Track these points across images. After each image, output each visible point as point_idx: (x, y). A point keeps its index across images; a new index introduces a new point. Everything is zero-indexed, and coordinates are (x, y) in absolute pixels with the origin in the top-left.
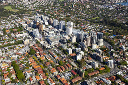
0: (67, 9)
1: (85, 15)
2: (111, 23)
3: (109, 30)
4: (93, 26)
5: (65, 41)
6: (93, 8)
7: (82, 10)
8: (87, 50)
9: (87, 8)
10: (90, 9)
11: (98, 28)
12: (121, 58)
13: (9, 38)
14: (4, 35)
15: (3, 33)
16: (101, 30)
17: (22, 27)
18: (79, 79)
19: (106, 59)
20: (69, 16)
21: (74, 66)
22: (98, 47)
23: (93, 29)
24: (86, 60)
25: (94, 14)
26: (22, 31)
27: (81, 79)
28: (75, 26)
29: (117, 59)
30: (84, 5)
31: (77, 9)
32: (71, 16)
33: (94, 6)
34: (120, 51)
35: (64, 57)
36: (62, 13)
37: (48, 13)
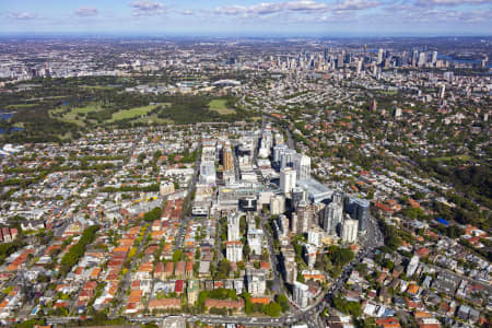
1: (421, 143)
2: (487, 182)
3: (449, 201)
4: (401, 181)
5: (250, 206)
6: (475, 125)
7: (420, 127)
8: (285, 243)
9: (448, 122)
10: (457, 125)
11: (412, 189)
12: (364, 291)
13: (151, 174)
14: (147, 166)
15: (150, 162)
16: (413, 197)
17: (201, 152)
18: (171, 306)
19: (312, 279)
20: (359, 141)
21: (201, 270)
22: (332, 243)
23: (390, 190)
24: (249, 266)
25: (457, 146)
26: (189, 162)
27: (178, 307)
28: (340, 173)
29: (353, 290)
30: (444, 112)
31: (404, 124)
32: (367, 141)
33: (486, 119)
34: (391, 271)
35: (208, 244)
36: (344, 129)
37: (299, 127)
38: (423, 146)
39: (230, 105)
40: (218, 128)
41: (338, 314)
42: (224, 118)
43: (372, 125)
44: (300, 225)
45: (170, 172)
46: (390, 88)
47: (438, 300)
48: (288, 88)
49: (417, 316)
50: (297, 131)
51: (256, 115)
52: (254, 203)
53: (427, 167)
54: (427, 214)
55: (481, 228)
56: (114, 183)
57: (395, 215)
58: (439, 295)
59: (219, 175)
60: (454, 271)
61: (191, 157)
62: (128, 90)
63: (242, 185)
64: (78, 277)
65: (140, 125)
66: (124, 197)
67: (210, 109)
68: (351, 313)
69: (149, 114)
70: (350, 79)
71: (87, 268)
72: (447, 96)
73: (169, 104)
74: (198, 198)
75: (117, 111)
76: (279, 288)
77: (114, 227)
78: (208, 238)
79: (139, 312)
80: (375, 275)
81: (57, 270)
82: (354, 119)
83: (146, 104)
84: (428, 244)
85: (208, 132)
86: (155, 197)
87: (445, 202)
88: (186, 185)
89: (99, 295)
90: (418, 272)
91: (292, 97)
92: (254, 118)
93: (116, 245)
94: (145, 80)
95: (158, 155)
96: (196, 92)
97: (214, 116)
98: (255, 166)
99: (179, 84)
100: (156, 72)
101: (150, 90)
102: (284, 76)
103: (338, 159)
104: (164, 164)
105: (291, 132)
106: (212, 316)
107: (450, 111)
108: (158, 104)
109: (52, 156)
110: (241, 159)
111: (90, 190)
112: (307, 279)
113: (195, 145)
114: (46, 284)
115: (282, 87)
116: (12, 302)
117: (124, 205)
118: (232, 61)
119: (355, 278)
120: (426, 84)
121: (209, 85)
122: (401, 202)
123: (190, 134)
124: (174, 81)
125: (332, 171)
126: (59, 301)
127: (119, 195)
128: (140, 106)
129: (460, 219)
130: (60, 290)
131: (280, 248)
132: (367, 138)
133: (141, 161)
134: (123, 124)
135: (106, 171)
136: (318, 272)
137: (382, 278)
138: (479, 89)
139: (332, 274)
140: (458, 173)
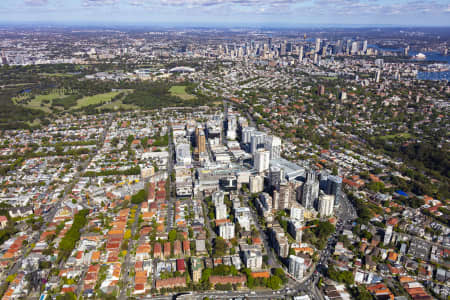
0: (321, 103)
1: (367, 123)
2: (430, 157)
3: (403, 175)
4: (358, 158)
5: (231, 185)
6: (410, 106)
7: (364, 108)
8: (270, 219)
9: (387, 104)
10: (395, 107)
11: (369, 165)
12: (351, 260)
13: (127, 157)
14: (122, 150)
15: (124, 146)
16: (371, 172)
17: (172, 136)
18: (178, 285)
19: (302, 252)
20: (313, 122)
21: (198, 249)
22: (312, 217)
23: (350, 166)
24: (242, 242)
25: (398, 125)
26: (162, 145)
27: (184, 285)
28: (303, 152)
29: (340, 260)
30: (383, 95)
31: (350, 106)
32: (320, 123)
33: (418, 100)
34: (370, 241)
35: (198, 224)
36: (298, 111)
37: (258, 110)
38: (369, 126)
39: (190, 91)
40: (184, 112)
41: (333, 283)
42: (187, 103)
43: (322, 108)
44: (281, 202)
45: (146, 155)
46: (330, 74)
47: (416, 265)
48: (240, 74)
49: (402, 281)
50: (257, 114)
51: (216, 99)
52: (235, 182)
53: (376, 145)
54: (387, 187)
55: (436, 198)
56: (92, 167)
57: (360, 189)
58: (416, 260)
59: (195, 157)
60: (423, 238)
61: (164, 141)
62: (89, 77)
63: (219, 166)
64: (79, 262)
65: (107, 110)
66: (107, 181)
67: (173, 95)
68: (344, 281)
69: (113, 100)
70: (294, 66)
71: (86, 252)
72: (382, 81)
73: (131, 91)
74: (179, 180)
75: (81, 97)
76: (273, 262)
77: (104, 211)
78: (197, 218)
79: (147, 292)
80: (357, 245)
81: (56, 255)
82: (306, 103)
83: (109, 91)
84: (395, 215)
85: (175, 116)
86: (137, 179)
87: (400, 176)
88: (164, 168)
89: (104, 277)
90: (393, 240)
91: (246, 82)
92: (215, 103)
93: (110, 228)
94: (104, 68)
95: (130, 139)
96: (155, 79)
97: (177, 101)
98: (226, 148)
99: (137, 71)
100: (112, 60)
101: (110, 77)
102: (234, 63)
103: (298, 139)
104: (138, 147)
105: (251, 115)
106: (219, 292)
107: (387, 94)
108: (120, 91)
109: (25, 142)
110: (212, 141)
111: (71, 175)
112: (297, 251)
113: (165, 129)
114: (48, 270)
115: (235, 74)
116: (17, 290)
117: (108, 189)
118: (183, 50)
119: (340, 249)
120: (361, 70)
121: (166, 72)
122: (362, 177)
123: (158, 118)
124: (131, 68)
125: (295, 150)
126: (65, 286)
127: (101, 179)
128: (103, 93)
129: (417, 191)
130: (64, 275)
131: (266, 224)
132: (319, 119)
133: (115, 145)
134: (90, 110)
135: (82, 156)
136: (306, 245)
137: (364, 248)
138: (406, 74)
139: (318, 246)
140: (403, 150)
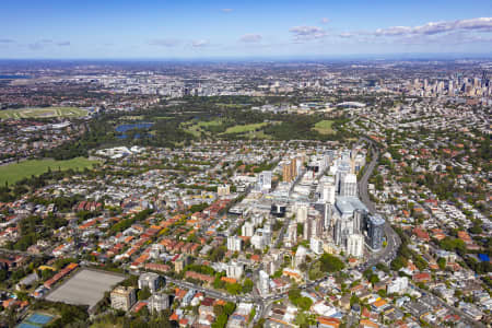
4: (470, 214)
5: (279, 211)
11: (476, 223)
12: (331, 295)
13: (223, 178)
14: (225, 172)
15: (230, 169)
16: (469, 230)
17: (276, 164)
19: (289, 276)
20: (458, 171)
21: (202, 251)
22: (334, 253)
23: (448, 220)
24: (242, 255)
26: (260, 171)
28: (404, 198)
32: (468, 172)
34: (373, 286)
35: (223, 235)
36: (446, 157)
37: (393, 150)
39: (335, 126)
40: (307, 145)
41: (289, 305)
44: (310, 233)
45: (239, 178)
47: (399, 318)
48: (414, 112)
49: (363, 323)
50: (387, 155)
51: (355, 136)
52: (283, 209)
54: (470, 248)
56: (190, 182)
57: (429, 242)
58: (405, 314)
60: (444, 299)
62: (254, 108)
64: (117, 240)
65: (243, 138)
66: (189, 193)
67: (313, 129)
68: (301, 306)
69: (258, 130)
71: (126, 235)
73: (280, 123)
74: (245, 201)
75: (232, 125)
77: (166, 213)
78: (227, 231)
79: (138, 269)
80: (354, 285)
81: (107, 233)
82: (466, 148)
83: (261, 121)
85: (296, 148)
86: (212, 195)
88: (242, 190)
89: (121, 253)
91: (411, 121)
92: (350, 139)
93: (158, 225)
95: (239, 163)
96: (312, 113)
99: (302, 105)
100: (288, 93)
101: (272, 109)
103: (416, 185)
104: (239, 171)
105: (380, 155)
106: (187, 283)
108: (271, 122)
109: (161, 157)
110: (307, 173)
111: (168, 185)
112: (284, 274)
113: (275, 159)
115: (407, 111)
116: (67, 247)
117: (184, 199)
118: (372, 83)
121: (331, 107)
122: (450, 233)
123: (278, 149)
124: (299, 102)
126: (94, 252)
127: (186, 191)
128: (254, 123)
130: (100, 245)
133: (224, 167)
